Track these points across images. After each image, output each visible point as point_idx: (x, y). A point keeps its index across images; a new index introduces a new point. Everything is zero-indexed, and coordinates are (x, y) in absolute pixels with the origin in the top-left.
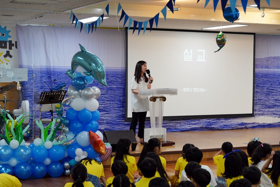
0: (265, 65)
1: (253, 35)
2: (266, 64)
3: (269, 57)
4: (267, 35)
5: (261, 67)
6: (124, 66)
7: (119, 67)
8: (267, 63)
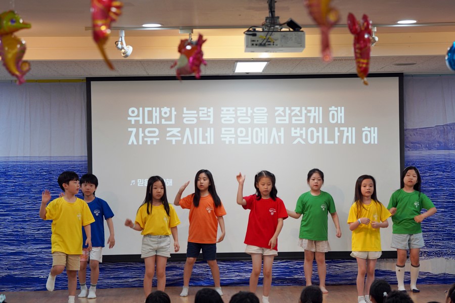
0: (439, 142)
1: (397, 79)
2: (441, 140)
3: (447, 125)
4: (440, 75)
5: (426, 147)
6: (85, 153)
7: (74, 157)
8: (444, 139)
